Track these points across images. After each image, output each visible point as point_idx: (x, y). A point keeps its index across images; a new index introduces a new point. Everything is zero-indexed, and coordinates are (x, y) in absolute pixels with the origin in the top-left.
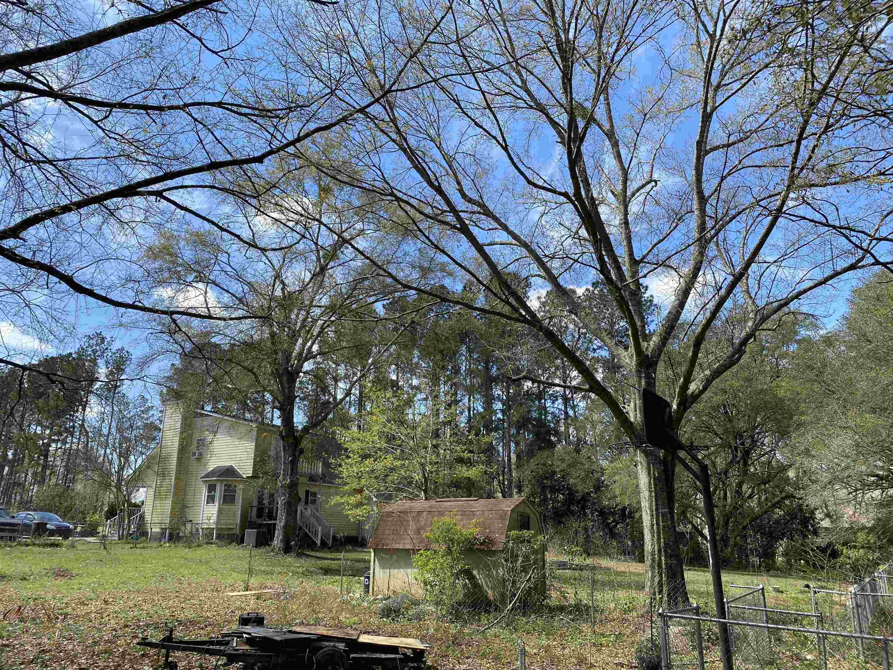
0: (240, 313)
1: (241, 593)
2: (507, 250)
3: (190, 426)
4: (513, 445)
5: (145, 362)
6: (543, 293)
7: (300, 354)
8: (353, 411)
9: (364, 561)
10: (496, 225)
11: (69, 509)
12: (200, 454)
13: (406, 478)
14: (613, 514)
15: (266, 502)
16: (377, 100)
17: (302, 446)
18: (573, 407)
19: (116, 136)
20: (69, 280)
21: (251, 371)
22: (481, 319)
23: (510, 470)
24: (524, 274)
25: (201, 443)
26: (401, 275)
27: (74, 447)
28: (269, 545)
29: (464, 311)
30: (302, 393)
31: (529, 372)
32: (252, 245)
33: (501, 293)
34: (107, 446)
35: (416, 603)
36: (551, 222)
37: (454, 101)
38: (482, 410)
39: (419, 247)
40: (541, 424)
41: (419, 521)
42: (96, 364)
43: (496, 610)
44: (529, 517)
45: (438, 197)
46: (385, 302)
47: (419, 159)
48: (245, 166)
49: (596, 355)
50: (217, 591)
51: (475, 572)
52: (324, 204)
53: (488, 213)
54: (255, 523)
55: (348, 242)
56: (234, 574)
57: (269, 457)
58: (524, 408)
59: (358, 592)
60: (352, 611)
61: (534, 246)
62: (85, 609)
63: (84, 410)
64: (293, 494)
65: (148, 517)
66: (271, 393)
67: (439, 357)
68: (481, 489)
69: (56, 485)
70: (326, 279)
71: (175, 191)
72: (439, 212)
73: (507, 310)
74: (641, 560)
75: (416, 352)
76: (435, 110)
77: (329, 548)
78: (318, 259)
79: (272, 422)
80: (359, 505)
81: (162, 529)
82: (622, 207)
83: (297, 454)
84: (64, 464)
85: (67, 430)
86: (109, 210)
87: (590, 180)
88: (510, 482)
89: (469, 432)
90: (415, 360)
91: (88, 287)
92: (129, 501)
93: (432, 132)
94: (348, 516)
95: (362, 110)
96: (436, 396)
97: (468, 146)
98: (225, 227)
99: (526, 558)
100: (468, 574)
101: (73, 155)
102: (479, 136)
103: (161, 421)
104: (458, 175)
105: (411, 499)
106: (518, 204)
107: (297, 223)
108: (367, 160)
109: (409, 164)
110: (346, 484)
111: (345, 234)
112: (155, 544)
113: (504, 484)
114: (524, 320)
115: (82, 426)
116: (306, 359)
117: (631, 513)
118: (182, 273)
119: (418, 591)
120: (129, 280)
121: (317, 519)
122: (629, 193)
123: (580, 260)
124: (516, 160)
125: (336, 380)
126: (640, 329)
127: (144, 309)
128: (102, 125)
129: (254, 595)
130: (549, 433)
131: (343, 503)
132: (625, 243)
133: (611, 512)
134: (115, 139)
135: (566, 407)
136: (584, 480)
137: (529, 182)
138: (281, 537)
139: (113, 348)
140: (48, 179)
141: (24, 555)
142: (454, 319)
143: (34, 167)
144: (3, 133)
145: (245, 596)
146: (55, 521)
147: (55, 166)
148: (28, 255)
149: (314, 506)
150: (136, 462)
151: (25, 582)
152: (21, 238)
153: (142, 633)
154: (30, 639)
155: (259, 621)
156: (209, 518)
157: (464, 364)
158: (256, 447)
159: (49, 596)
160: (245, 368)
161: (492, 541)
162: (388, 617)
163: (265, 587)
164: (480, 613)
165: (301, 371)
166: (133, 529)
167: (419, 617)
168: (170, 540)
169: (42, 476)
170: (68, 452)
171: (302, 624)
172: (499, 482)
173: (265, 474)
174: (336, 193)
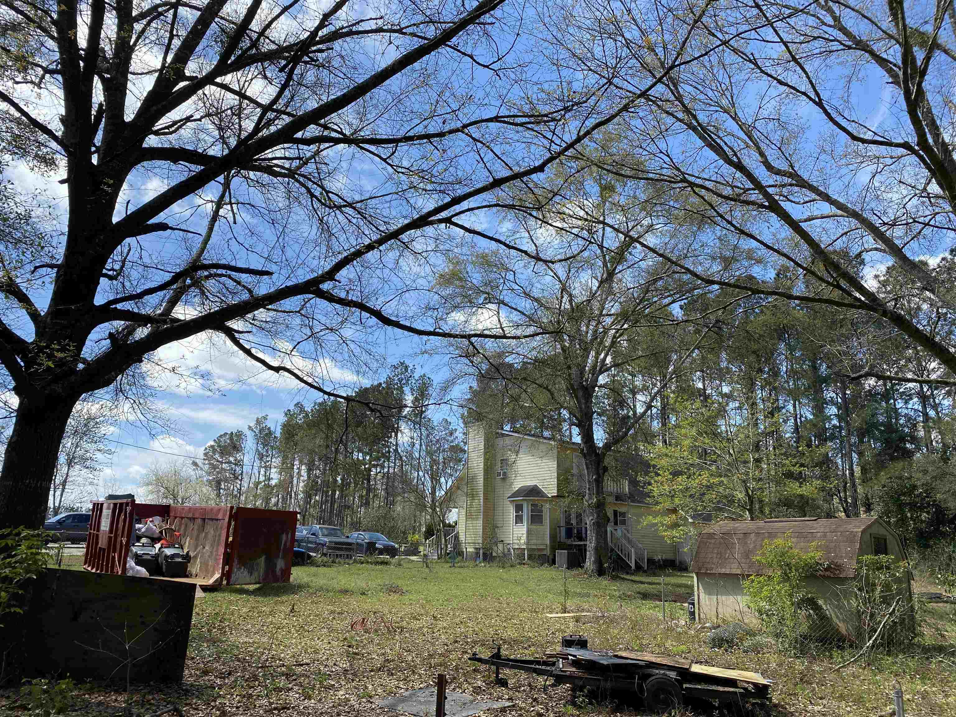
0: (531, 330)
1: (559, 615)
2: (829, 224)
3: (493, 446)
4: (855, 456)
5: (446, 387)
6: (882, 269)
7: (594, 367)
8: (656, 425)
9: (686, 586)
10: (814, 196)
11: (392, 529)
12: (505, 474)
13: (726, 497)
15: (574, 522)
16: (660, 80)
17: (606, 463)
18: (935, 407)
19: (403, 170)
20: (377, 314)
21: (546, 388)
22: (802, 309)
23: (854, 485)
24: (855, 250)
25: (505, 463)
26: (699, 270)
27: (391, 471)
28: (582, 567)
29: (781, 302)
30: (598, 408)
31: (872, 367)
32: (538, 259)
33: (826, 276)
34: (419, 468)
35: (751, 633)
36: (888, 182)
37: (750, 61)
38: (812, 417)
39: (719, 234)
40: (890, 428)
41: (746, 543)
42: (403, 392)
43: (851, 646)
44: (885, 540)
45: (738, 175)
46: (682, 303)
47: (713, 135)
48: (525, 179)
50: (535, 611)
51: (820, 602)
52: (607, 204)
53: (803, 184)
54: (565, 544)
55: (637, 240)
56: (550, 596)
57: (573, 475)
58: (868, 412)
59: (683, 619)
60: (679, 637)
61: (867, 214)
62: (418, 624)
63: (396, 435)
64: (601, 514)
65: (462, 537)
66: (568, 408)
67: (752, 358)
68: (818, 507)
69: (379, 507)
70: (615, 285)
71: (462, 215)
72: (742, 191)
73: (836, 295)
75: (724, 355)
76: (726, 76)
77: (645, 572)
78: (605, 265)
79: (571, 439)
80: (675, 525)
81: (476, 549)
83: (601, 471)
84: (384, 487)
85: (384, 455)
86: (404, 243)
87: (938, 122)
88: (855, 500)
89: (797, 442)
90: (724, 365)
91: (394, 319)
92: (443, 522)
93: (724, 102)
94: (663, 537)
95: (644, 94)
97: (769, 109)
98: (512, 244)
99: (887, 587)
100: (812, 603)
101: (367, 196)
102: (784, 96)
103: (465, 443)
104: (761, 144)
105: (733, 520)
106: (840, 167)
107: (582, 229)
108: (652, 148)
109: (700, 143)
110: (657, 503)
111: (631, 233)
112: (472, 564)
113: (846, 501)
114: (862, 306)
115: (396, 451)
116: (601, 372)
118: (474, 296)
119: (752, 621)
120: (428, 308)
121: (629, 541)
123: (932, 223)
124: (834, 115)
125: (634, 392)
127: (444, 335)
128: (390, 162)
129: (573, 617)
130: (902, 439)
131: (656, 524)
134: (402, 173)
135: (924, 407)
137: (855, 138)
138: (593, 559)
139: (417, 375)
140: (350, 221)
141: (360, 572)
142: (768, 313)
143: (338, 212)
144: (310, 184)
145: (564, 618)
146: (382, 541)
147: (354, 208)
148: (343, 295)
149: (624, 527)
150: (446, 483)
151: (364, 597)
152: (336, 280)
153: (471, 649)
154: (375, 648)
155: (582, 644)
156: (519, 539)
157: (785, 364)
158: (558, 466)
159: (386, 611)
160: (540, 386)
161: (839, 567)
162: (720, 647)
163: (583, 610)
164: (832, 649)
165: (596, 386)
166: (449, 549)
167: (757, 649)
168: (485, 559)
169: (366, 499)
170: (387, 476)
171: (627, 649)
172: (840, 499)
173: (571, 492)
174: (619, 189)
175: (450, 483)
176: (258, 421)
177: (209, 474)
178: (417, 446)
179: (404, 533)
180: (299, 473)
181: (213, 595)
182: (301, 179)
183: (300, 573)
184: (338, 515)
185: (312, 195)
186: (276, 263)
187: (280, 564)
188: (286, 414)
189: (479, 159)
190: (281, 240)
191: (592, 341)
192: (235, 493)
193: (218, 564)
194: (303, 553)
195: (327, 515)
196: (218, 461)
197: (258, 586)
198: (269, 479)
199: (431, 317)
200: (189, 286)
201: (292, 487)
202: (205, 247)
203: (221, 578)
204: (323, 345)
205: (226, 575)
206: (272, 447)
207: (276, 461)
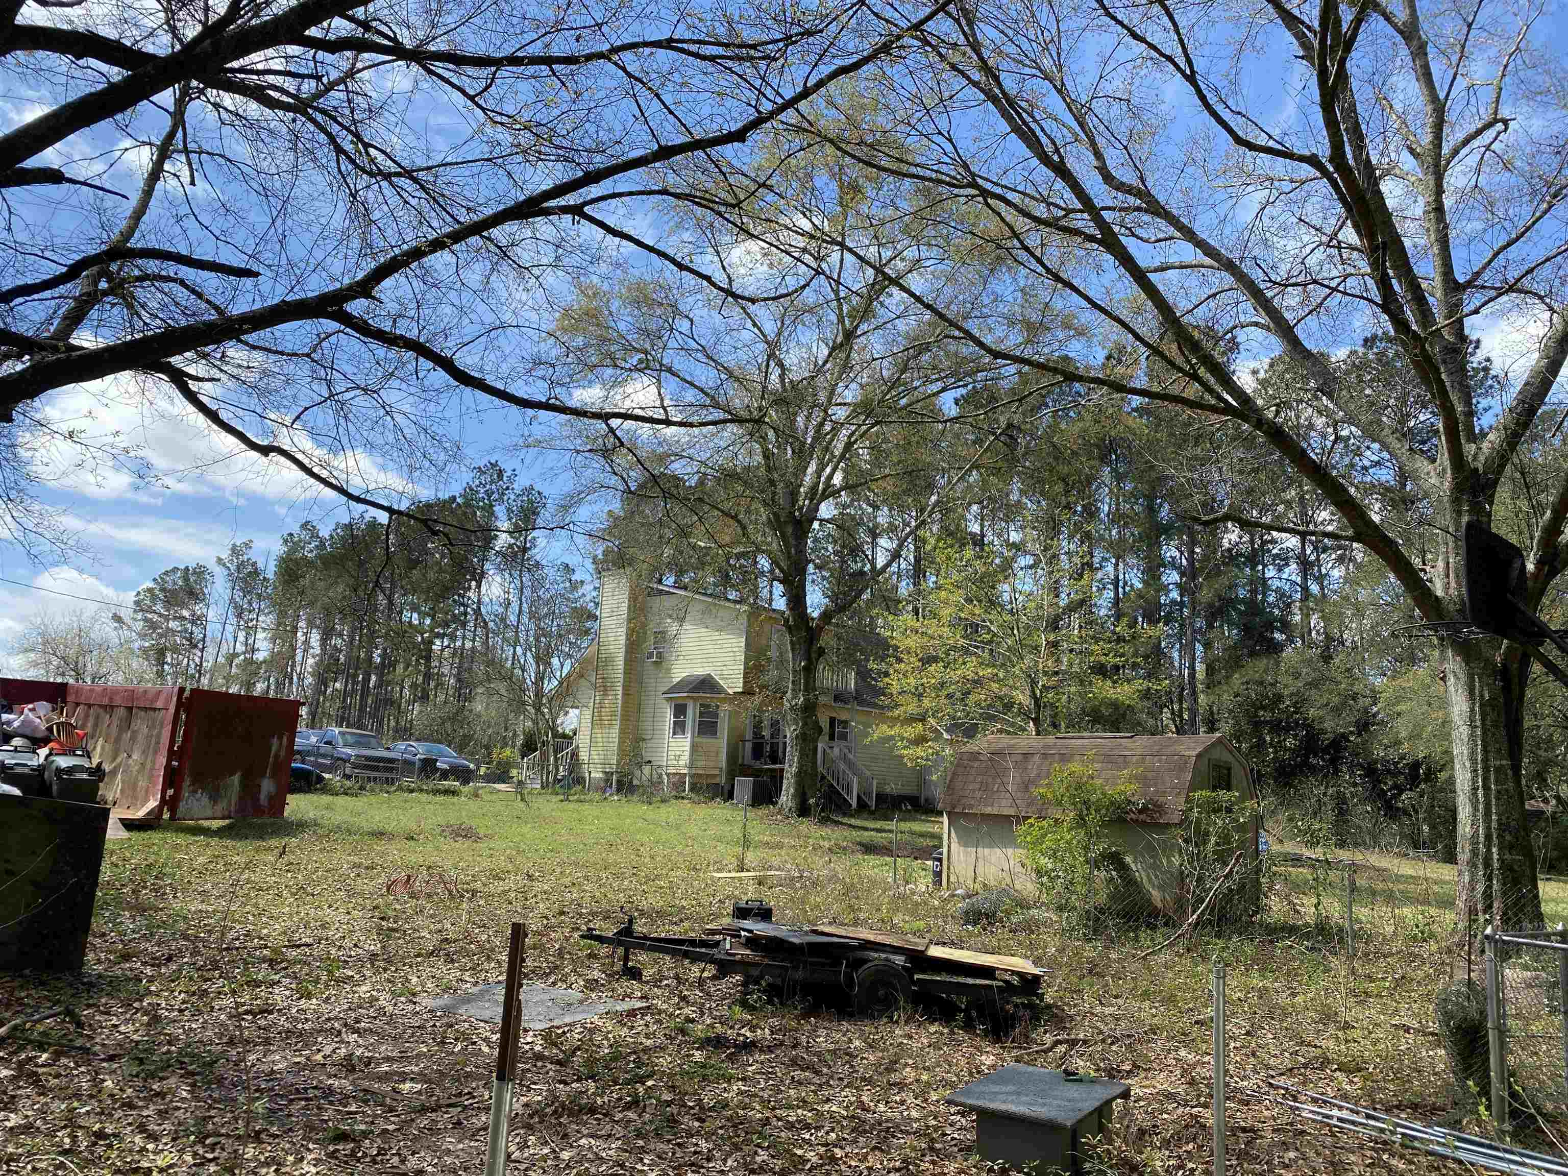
0: (712, 414)
1: (733, 874)
2: (1192, 280)
3: (642, 609)
4: (1199, 648)
5: (569, 503)
7: (814, 488)
8: (905, 588)
9: (933, 836)
10: (1172, 231)
11: (467, 739)
12: (660, 656)
13: (1001, 699)
14: (1395, 774)
15: (766, 733)
16: (944, 10)
17: (822, 643)
18: (1320, 579)
19: (504, 119)
20: (447, 365)
21: (735, 517)
22: (1139, 413)
23: (1194, 693)
24: (1227, 322)
25: (661, 636)
26: (988, 340)
27: (468, 645)
28: (774, 804)
29: (1110, 401)
30: (818, 557)
32: (729, 293)
34: (517, 642)
35: (1023, 904)
36: (1282, 218)
38: (1140, 586)
39: (1022, 283)
40: (1254, 608)
41: (1025, 769)
42: (492, 514)
43: (1166, 924)
44: (1229, 769)
45: (1059, 184)
46: (958, 392)
47: (1024, 115)
48: (713, 150)
49: (1368, 479)
50: (695, 869)
51: (1128, 859)
52: (850, 217)
53: (1155, 209)
54: (750, 767)
55: (895, 282)
56: (721, 846)
57: (769, 660)
58: (1224, 580)
59: (923, 883)
60: (914, 911)
61: (1247, 267)
62: (501, 886)
63: (479, 586)
64: (809, 722)
65: (584, 755)
66: (769, 554)
67: (1059, 488)
69: (446, 703)
70: (854, 355)
71: (602, 203)
72: (1063, 213)
73: (1193, 391)
74: (1450, 857)
75: (1017, 485)
76: (1052, 18)
77: (872, 813)
78: (841, 320)
79: (770, 604)
80: (920, 740)
81: (606, 773)
82: (1431, 180)
83: (814, 655)
84: (455, 671)
85: (456, 619)
86: (500, 248)
87: (1364, 127)
88: (1193, 712)
89: (1115, 621)
90: (1014, 497)
91: (476, 375)
92: (553, 729)
93: (1047, 62)
94: (902, 757)
96: (1054, 556)
98: (686, 262)
99: (1225, 838)
100: (1115, 860)
101: (439, 160)
103: (597, 604)
104: (1098, 139)
105: (1008, 733)
106: (1214, 189)
109: (1004, 127)
110: (896, 705)
111: (886, 269)
112: (597, 796)
113: (1181, 716)
114: (1228, 409)
115: (478, 612)
116: (824, 497)
117: (1428, 773)
119: (1027, 886)
120: (538, 362)
121: (851, 765)
122: (1446, 150)
123: (1341, 288)
124: (1212, 99)
125: (874, 534)
126: (1462, 419)
127: (564, 410)
128: (481, 102)
129: (753, 878)
130: (1270, 626)
131: (892, 738)
132: (1435, 250)
133: (1389, 771)
134: (502, 124)
135: (1305, 579)
136: (1337, 711)
137: (1239, 141)
138: (792, 790)
139: (517, 487)
140: (407, 202)
141: (407, 805)
142: (1088, 417)
143: (384, 184)
144: (335, 129)
145: (740, 879)
146: (447, 757)
147: (415, 180)
148: (387, 326)
149: (843, 743)
150: (561, 667)
151: (412, 843)
152: (374, 298)
153: (586, 924)
154: (427, 922)
155: (765, 914)
156: (678, 758)
157: (1107, 499)
158: (747, 644)
159: (448, 865)
160: (726, 514)
161: (1159, 808)
162: (975, 923)
163: (771, 868)
164: (1138, 928)
165: (815, 518)
166: (562, 773)
167: (1030, 927)
168: (619, 790)
169: (423, 689)
170: (459, 653)
171: (833, 922)
172: (1173, 713)
173: (762, 687)
174: (870, 191)
175: (566, 669)
176: (235, 550)
177: (143, 636)
178: (515, 606)
179: (487, 747)
180: (307, 642)
181: (145, 835)
182: (319, 117)
183: (302, 804)
184: (373, 716)
185: (339, 150)
186: (269, 266)
187: (267, 786)
188: (286, 541)
189: (638, 114)
190: (279, 222)
191: (812, 447)
192: (191, 671)
193: (155, 784)
194: (309, 772)
195: (355, 713)
196: (160, 615)
197: (227, 821)
198: (253, 651)
199: (543, 378)
200: (105, 293)
201: (293, 666)
202: (136, 225)
203: (160, 808)
204: (350, 416)
205: (170, 803)
206: (259, 595)
207: (267, 620)
